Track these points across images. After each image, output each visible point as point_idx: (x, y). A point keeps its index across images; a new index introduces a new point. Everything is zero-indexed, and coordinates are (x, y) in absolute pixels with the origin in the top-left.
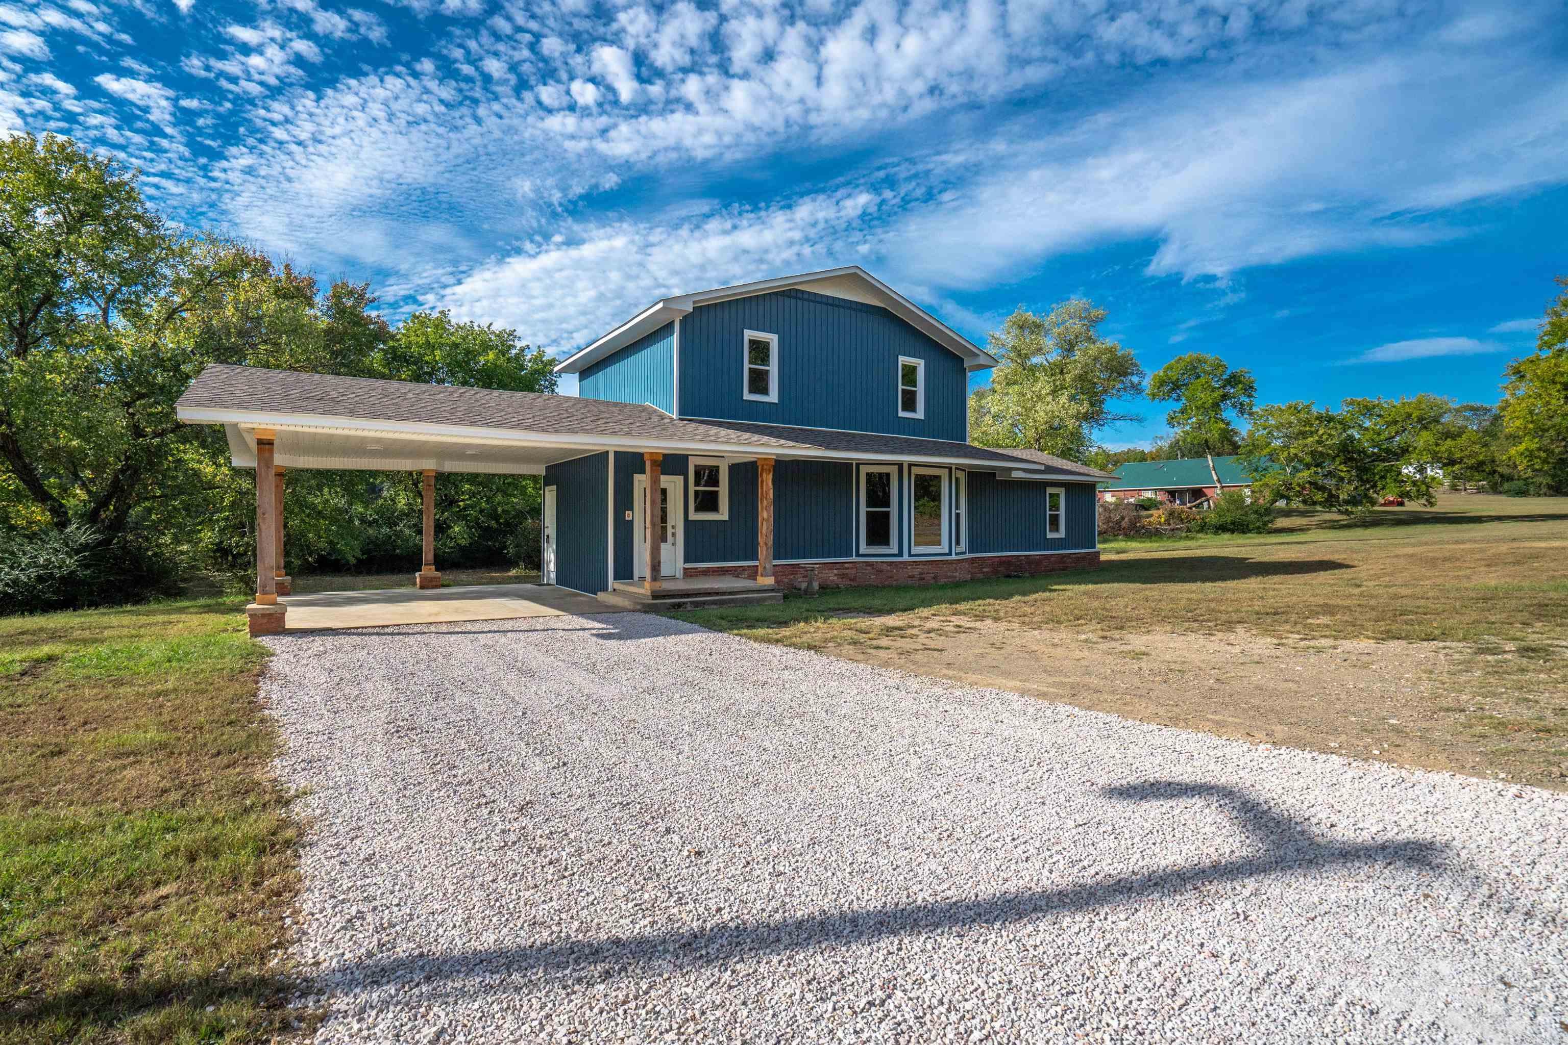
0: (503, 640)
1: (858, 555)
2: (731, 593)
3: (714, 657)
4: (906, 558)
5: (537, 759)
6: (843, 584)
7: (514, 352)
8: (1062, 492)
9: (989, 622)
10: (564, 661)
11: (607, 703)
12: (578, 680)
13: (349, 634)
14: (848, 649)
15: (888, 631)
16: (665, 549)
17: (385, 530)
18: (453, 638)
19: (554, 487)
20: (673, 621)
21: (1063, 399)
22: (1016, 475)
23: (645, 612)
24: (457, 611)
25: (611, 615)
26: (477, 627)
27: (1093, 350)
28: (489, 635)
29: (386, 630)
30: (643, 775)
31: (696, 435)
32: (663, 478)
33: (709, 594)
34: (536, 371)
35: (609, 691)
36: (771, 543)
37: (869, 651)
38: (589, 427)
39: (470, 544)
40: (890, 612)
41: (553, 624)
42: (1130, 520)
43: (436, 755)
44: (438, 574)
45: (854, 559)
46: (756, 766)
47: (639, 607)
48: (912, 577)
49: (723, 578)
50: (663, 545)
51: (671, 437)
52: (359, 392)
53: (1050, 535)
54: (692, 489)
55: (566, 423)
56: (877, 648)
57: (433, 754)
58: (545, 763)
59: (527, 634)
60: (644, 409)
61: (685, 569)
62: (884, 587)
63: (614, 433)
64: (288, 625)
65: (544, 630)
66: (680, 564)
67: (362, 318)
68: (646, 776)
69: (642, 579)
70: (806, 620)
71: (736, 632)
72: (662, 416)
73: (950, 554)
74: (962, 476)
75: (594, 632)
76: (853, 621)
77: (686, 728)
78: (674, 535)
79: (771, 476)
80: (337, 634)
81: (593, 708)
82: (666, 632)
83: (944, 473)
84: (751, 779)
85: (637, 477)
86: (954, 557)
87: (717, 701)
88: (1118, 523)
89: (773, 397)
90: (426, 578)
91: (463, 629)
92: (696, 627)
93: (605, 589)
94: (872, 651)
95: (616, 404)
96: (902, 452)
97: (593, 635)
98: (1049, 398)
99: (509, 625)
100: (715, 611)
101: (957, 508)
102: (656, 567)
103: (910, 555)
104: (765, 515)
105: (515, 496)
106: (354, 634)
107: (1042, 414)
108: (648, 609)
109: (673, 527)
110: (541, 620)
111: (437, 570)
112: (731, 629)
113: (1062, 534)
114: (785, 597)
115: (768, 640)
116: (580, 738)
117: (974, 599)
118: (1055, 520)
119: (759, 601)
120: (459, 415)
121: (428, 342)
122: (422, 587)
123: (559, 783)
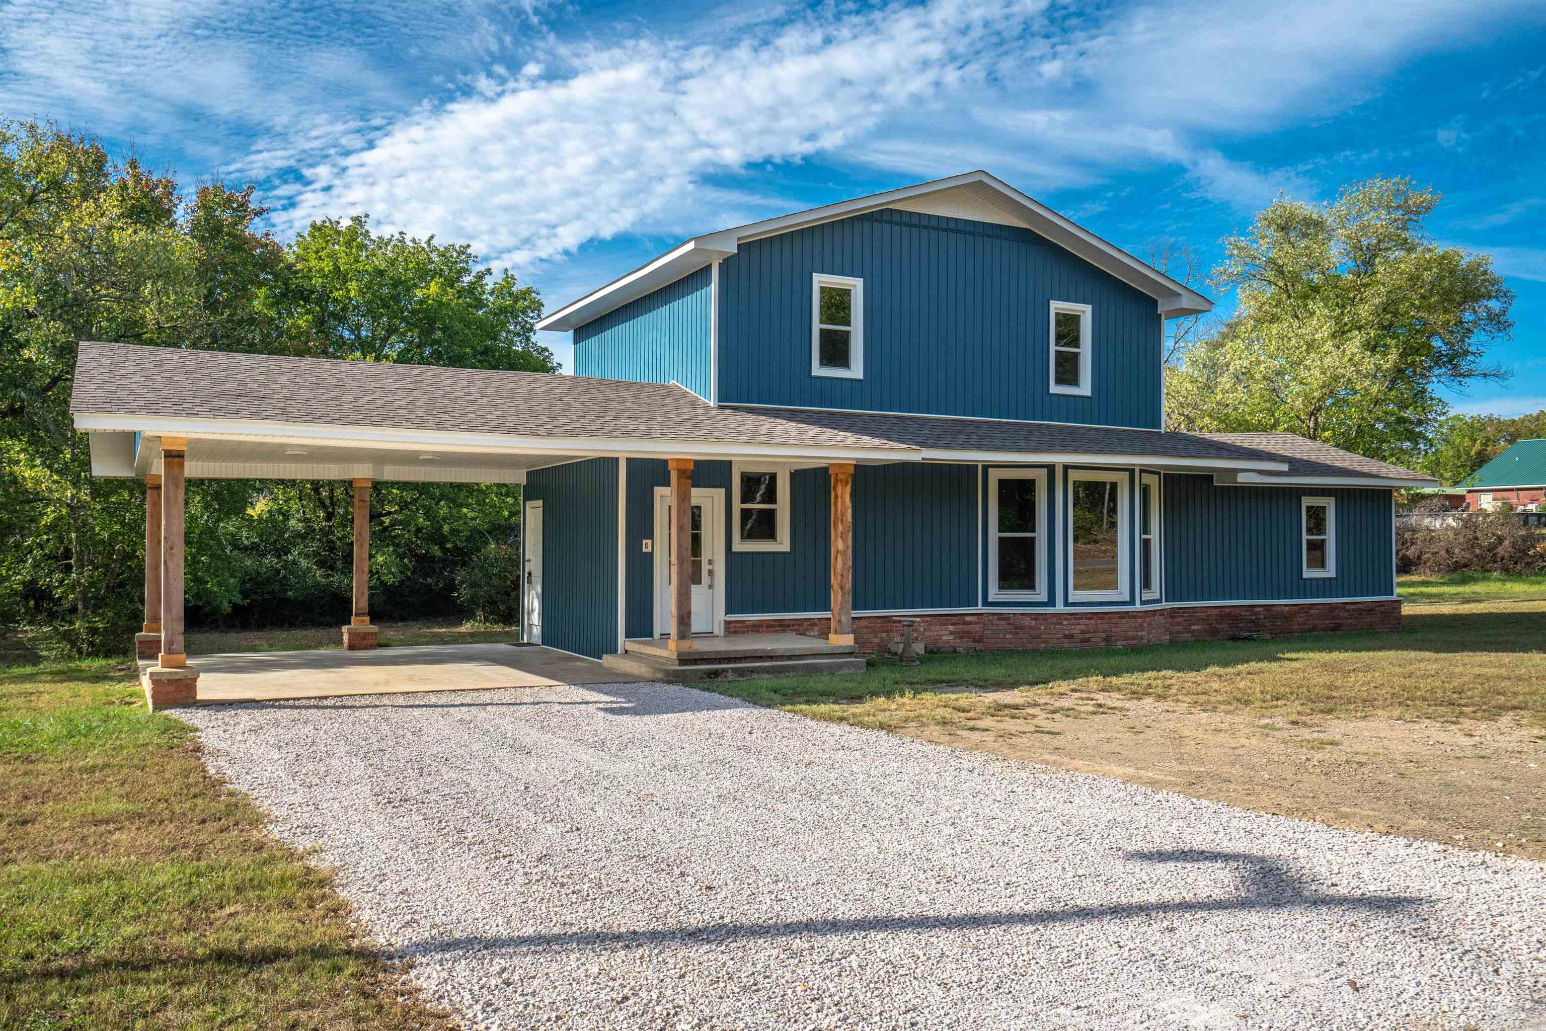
0: (482, 715)
1: (986, 603)
2: (790, 658)
3: (754, 736)
4: (1060, 608)
5: (548, 825)
6: (962, 646)
7: (467, 279)
8: (1329, 504)
9: (1148, 701)
10: (565, 737)
11: (621, 779)
12: (584, 757)
13: (280, 707)
14: (934, 731)
15: (998, 709)
16: (697, 593)
17: (270, 560)
18: (416, 712)
19: (540, 503)
20: (707, 694)
21: (1354, 346)
22: (1242, 478)
23: (669, 682)
24: (411, 678)
25: (621, 686)
26: (443, 700)
27: (1408, 263)
28: (463, 709)
29: (325, 702)
30: (660, 837)
31: (740, 433)
32: (694, 491)
33: (760, 658)
34: (503, 310)
35: (624, 768)
36: (849, 585)
37: (960, 732)
38: (593, 426)
39: (401, 583)
40: (1013, 686)
41: (544, 696)
42: (1514, 544)
43: (440, 822)
44: (374, 628)
45: (980, 609)
46: (780, 832)
47: (660, 675)
48: (1071, 636)
49: (780, 636)
50: (694, 588)
51: (705, 438)
52: (283, 379)
53: (1307, 574)
54: (737, 506)
55: (562, 420)
56: (972, 729)
57: (436, 821)
58: (557, 828)
59: (512, 708)
60: (669, 392)
61: (727, 623)
62: (1026, 652)
63: (627, 435)
64: (201, 696)
65: (533, 703)
66: (721, 616)
67: (246, 241)
68: (665, 838)
69: (665, 636)
70: (889, 695)
71: (789, 707)
72: (694, 404)
73: (1132, 602)
74: (1153, 482)
75: (601, 706)
76: (953, 696)
77: (710, 801)
78: (711, 573)
79: (848, 489)
80: (263, 707)
81: (606, 783)
82: (697, 707)
83: (1123, 479)
84: (771, 840)
85: (659, 491)
86: (1138, 607)
87: (749, 779)
88: (1492, 548)
89: (856, 370)
90: (358, 634)
91: (425, 701)
92: (737, 701)
93: (613, 650)
94: (965, 733)
95: (629, 385)
96: (1050, 450)
97: (601, 709)
98: (1328, 346)
99: (486, 697)
100: (766, 681)
101: (1146, 529)
102: (684, 619)
103: (1067, 603)
104: (840, 545)
105: (467, 506)
106: (285, 707)
107: (1316, 372)
108: (673, 678)
109: (710, 562)
110: (528, 691)
111: (372, 622)
112: (783, 704)
113: (1330, 571)
114: (870, 664)
115: (829, 718)
116: (592, 809)
117: (1143, 670)
118: (1317, 548)
119: (832, 670)
120: (420, 412)
121: (337, 268)
122: (351, 647)
123: (574, 842)
